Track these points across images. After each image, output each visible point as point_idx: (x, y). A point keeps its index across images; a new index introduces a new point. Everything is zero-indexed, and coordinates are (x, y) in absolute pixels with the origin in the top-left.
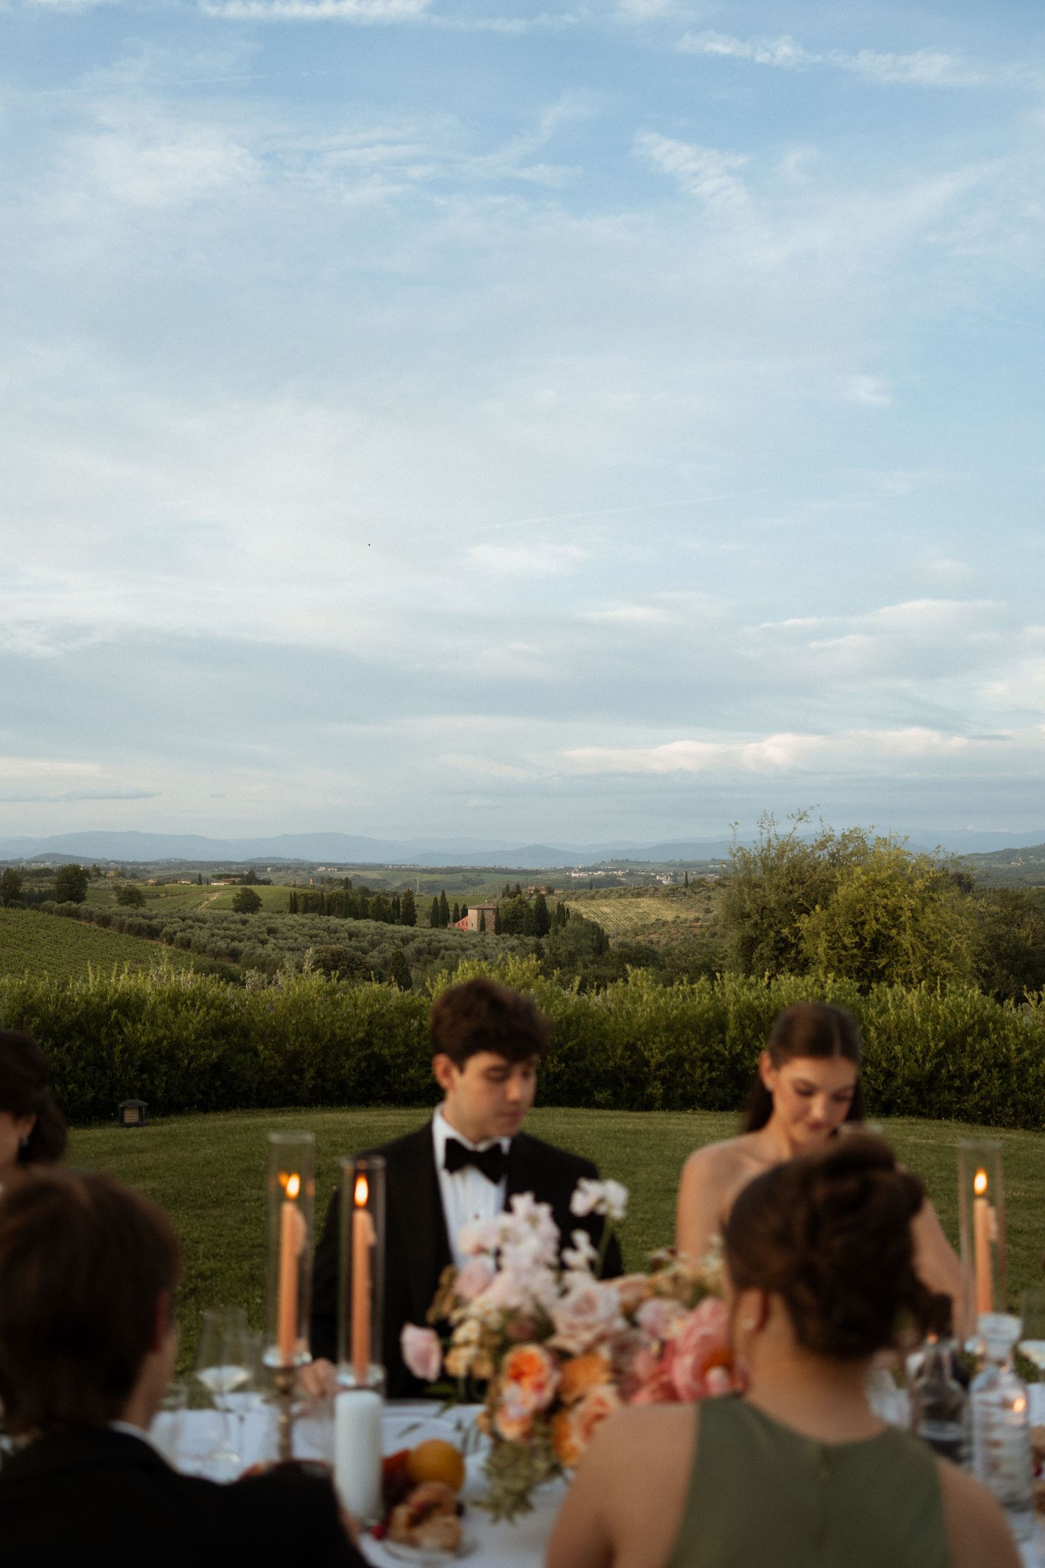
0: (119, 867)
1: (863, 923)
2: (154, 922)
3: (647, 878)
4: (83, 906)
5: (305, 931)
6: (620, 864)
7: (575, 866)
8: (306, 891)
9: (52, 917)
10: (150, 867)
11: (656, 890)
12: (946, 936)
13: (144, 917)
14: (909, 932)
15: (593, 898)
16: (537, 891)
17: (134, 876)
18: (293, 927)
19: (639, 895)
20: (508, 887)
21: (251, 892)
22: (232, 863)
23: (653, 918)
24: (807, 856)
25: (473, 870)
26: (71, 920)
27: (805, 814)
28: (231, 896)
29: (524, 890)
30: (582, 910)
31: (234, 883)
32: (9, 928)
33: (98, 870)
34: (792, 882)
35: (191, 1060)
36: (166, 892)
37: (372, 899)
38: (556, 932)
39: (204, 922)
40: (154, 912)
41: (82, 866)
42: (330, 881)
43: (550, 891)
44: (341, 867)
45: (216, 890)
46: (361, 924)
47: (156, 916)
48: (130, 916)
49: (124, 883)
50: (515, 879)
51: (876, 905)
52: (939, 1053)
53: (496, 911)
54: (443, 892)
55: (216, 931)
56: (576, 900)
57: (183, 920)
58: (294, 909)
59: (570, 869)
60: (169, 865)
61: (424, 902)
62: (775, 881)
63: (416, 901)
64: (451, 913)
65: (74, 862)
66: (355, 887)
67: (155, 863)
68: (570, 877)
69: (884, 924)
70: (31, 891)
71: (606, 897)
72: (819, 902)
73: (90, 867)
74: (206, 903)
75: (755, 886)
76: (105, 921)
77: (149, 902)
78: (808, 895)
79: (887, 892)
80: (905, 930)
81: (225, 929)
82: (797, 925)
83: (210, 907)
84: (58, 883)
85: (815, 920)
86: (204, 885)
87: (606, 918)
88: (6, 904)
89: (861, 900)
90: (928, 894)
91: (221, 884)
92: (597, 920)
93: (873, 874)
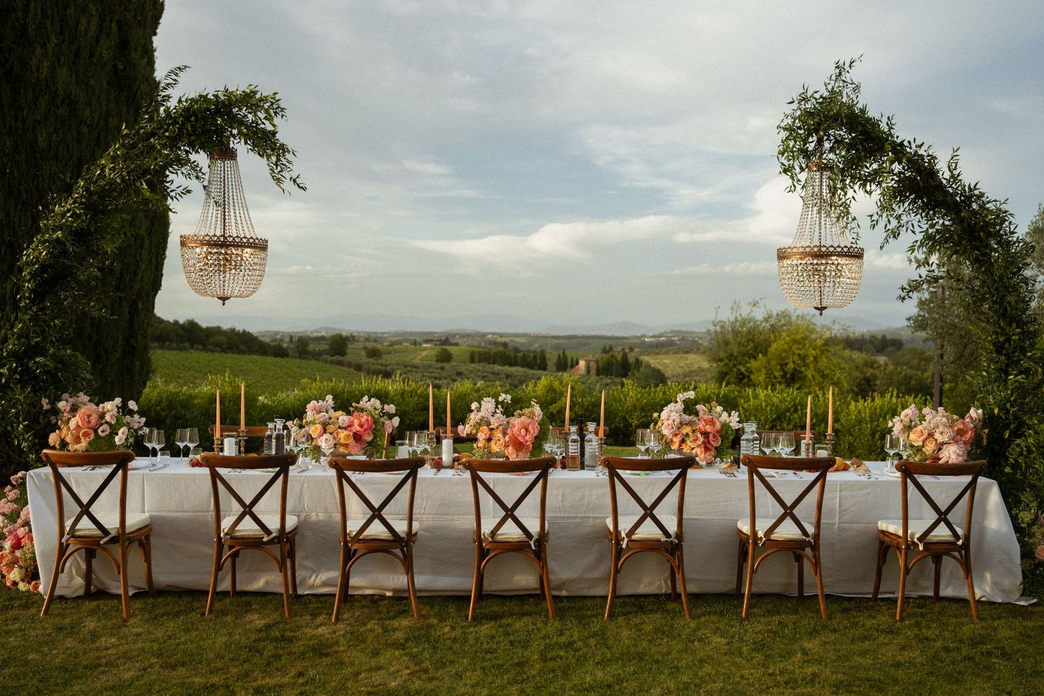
0: (366, 335)
1: (787, 364)
2: (388, 368)
3: (694, 342)
4: (345, 359)
5: (480, 373)
6: (676, 333)
7: (648, 334)
8: (480, 350)
9: (327, 365)
10: (385, 336)
11: (698, 349)
13: (382, 365)
14: (812, 368)
15: (658, 354)
16: (623, 350)
17: (375, 341)
18: (472, 372)
19: (687, 352)
20: (605, 348)
21: (446, 351)
22: (435, 333)
23: (696, 366)
24: (758, 326)
25: (584, 337)
26: (339, 367)
27: (757, 302)
28: (434, 353)
29: (614, 349)
30: (651, 361)
31: (436, 345)
32: (302, 372)
33: (353, 337)
34: (748, 341)
35: (411, 421)
36: (395, 351)
37: (520, 355)
38: (633, 374)
39: (418, 368)
40: (388, 362)
41: (344, 335)
42: (495, 343)
43: (631, 350)
44: (501, 335)
45: (426, 349)
46: (513, 369)
47: (389, 365)
48: (374, 364)
49: (370, 345)
50: (609, 342)
51: (794, 354)
52: (774, 420)
53: (597, 362)
54: (564, 350)
55: (425, 374)
56: (648, 355)
57: (406, 367)
58: (472, 361)
59: (644, 336)
60: (397, 334)
61: (552, 358)
62: (738, 340)
63: (548, 356)
64: (569, 364)
65: (340, 333)
66: (510, 348)
67: (388, 333)
68: (644, 341)
69: (798, 365)
70: (314, 350)
71: (666, 353)
72: (761, 352)
73: (349, 335)
74: (419, 357)
75: (727, 343)
76: (359, 368)
77: (385, 357)
78: (755, 348)
79: (800, 346)
80: (809, 368)
81: (431, 372)
82: (748, 365)
83: (422, 360)
84: (330, 345)
85: (759, 363)
86: (418, 346)
87: (666, 366)
88: (300, 357)
89: (785, 351)
90: (823, 348)
91: (428, 345)
92: (661, 368)
93: (793, 336)
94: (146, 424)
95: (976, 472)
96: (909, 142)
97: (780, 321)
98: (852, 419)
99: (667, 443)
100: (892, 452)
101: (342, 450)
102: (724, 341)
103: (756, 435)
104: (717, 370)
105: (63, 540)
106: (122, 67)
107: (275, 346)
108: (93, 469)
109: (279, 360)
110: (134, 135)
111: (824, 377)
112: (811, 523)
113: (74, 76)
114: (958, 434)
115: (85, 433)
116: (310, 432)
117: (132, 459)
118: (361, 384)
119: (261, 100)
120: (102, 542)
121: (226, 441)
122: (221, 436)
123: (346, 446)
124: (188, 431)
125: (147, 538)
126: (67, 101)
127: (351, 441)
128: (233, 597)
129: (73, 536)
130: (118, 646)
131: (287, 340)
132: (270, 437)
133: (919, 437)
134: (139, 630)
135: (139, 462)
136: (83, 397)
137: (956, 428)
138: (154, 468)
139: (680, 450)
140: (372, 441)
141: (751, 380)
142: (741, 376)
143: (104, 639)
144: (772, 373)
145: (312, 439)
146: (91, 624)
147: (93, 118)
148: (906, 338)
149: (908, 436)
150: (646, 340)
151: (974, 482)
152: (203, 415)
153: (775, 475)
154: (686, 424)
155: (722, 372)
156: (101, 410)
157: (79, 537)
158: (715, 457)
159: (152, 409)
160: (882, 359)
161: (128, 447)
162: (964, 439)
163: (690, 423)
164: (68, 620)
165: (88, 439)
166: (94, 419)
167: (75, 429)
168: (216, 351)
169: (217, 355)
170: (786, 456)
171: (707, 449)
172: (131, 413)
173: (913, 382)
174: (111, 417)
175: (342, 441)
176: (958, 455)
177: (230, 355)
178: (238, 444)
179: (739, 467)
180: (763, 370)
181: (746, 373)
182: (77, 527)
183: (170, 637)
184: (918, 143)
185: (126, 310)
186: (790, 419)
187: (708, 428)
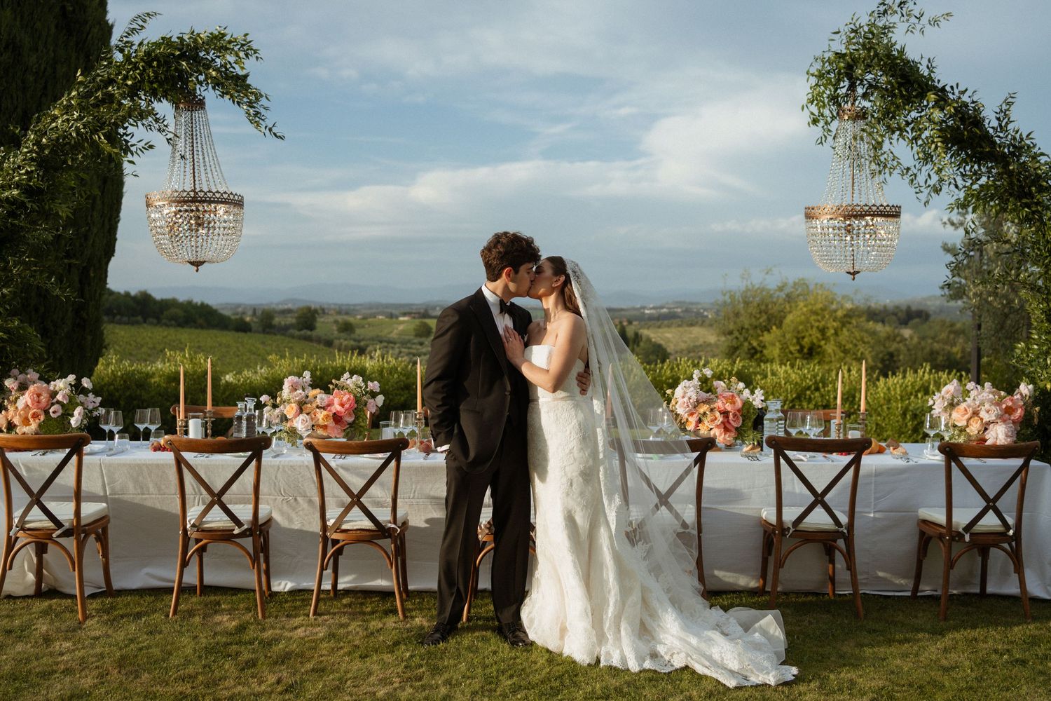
0: (337, 307)
1: (803, 338)
2: (363, 343)
3: (698, 313)
4: (314, 333)
6: (680, 304)
7: (647, 306)
9: (295, 341)
10: (358, 308)
11: (704, 321)
12: (856, 345)
13: (355, 340)
14: (832, 342)
15: (659, 327)
16: (620, 322)
17: (347, 313)
19: (692, 325)
21: (425, 324)
22: (412, 305)
23: (701, 341)
24: (771, 296)
26: (307, 342)
28: (412, 326)
30: (652, 335)
31: (414, 318)
32: (266, 348)
33: (323, 310)
34: (760, 313)
36: (369, 324)
39: (395, 343)
40: (361, 337)
41: (313, 307)
43: (630, 322)
45: (403, 322)
47: (363, 339)
48: (345, 340)
49: (340, 318)
51: (812, 327)
55: (403, 350)
56: (648, 328)
57: (381, 342)
59: (644, 308)
60: (370, 306)
62: (749, 311)
65: (308, 304)
67: (361, 305)
68: (644, 313)
69: (817, 338)
70: (280, 323)
71: (669, 326)
72: (775, 324)
73: (318, 307)
74: (395, 331)
75: (737, 315)
76: (329, 344)
77: (358, 331)
78: (769, 320)
79: (819, 318)
80: (830, 341)
81: (409, 348)
82: (761, 338)
83: (400, 334)
84: (298, 318)
85: (773, 335)
86: (394, 320)
87: (668, 341)
88: (264, 332)
89: (801, 323)
90: (845, 320)
91: (406, 318)
92: (662, 342)
93: (810, 307)
94: (102, 405)
95: (1029, 455)
96: (952, 87)
97: (797, 290)
98: (880, 397)
99: (682, 424)
100: (932, 433)
101: (320, 432)
102: (734, 312)
103: (781, 414)
104: (726, 344)
105: (11, 534)
106: (71, 9)
107: (236, 320)
108: (43, 454)
109: (241, 334)
110: (90, 82)
111: (846, 352)
112: (843, 512)
113: (18, 19)
114: (1006, 413)
115: (34, 414)
116: (285, 413)
117: (87, 443)
118: (335, 360)
119: (230, 42)
120: (54, 535)
121: (191, 422)
122: (186, 417)
123: (325, 427)
124: (148, 412)
125: (105, 530)
126: (11, 47)
127: (331, 423)
128: (200, 596)
129: (23, 529)
130: (74, 651)
131: (250, 312)
132: (240, 418)
133: (963, 416)
134: (97, 633)
135: (95, 446)
136: (32, 375)
137: (1004, 406)
138: (112, 452)
139: (696, 431)
140: (354, 421)
141: (763, 355)
142: (753, 351)
143: (58, 643)
144: (788, 347)
145: (287, 420)
146: (43, 627)
147: (40, 65)
148: (933, 308)
149: (950, 415)
150: (647, 312)
151: (1026, 465)
152: (160, 395)
153: (803, 458)
154: (703, 402)
155: (732, 347)
156: (52, 388)
157: (29, 529)
158: (736, 439)
159: (105, 389)
160: (907, 333)
161: (83, 430)
162: (1012, 418)
163: (707, 402)
164: (17, 622)
165: (37, 421)
166: (44, 399)
167: (23, 409)
168: (172, 325)
169: (172, 331)
170: (815, 438)
171: (726, 430)
172: (85, 391)
173: (940, 358)
174: (64, 397)
175: (321, 422)
176: (1007, 436)
177: (188, 330)
178: (205, 425)
179: (762, 450)
180: (777, 344)
181: (759, 349)
182: (27, 519)
183: (132, 641)
184: (962, 88)
185: (77, 279)
186: (810, 398)
187: (729, 407)
